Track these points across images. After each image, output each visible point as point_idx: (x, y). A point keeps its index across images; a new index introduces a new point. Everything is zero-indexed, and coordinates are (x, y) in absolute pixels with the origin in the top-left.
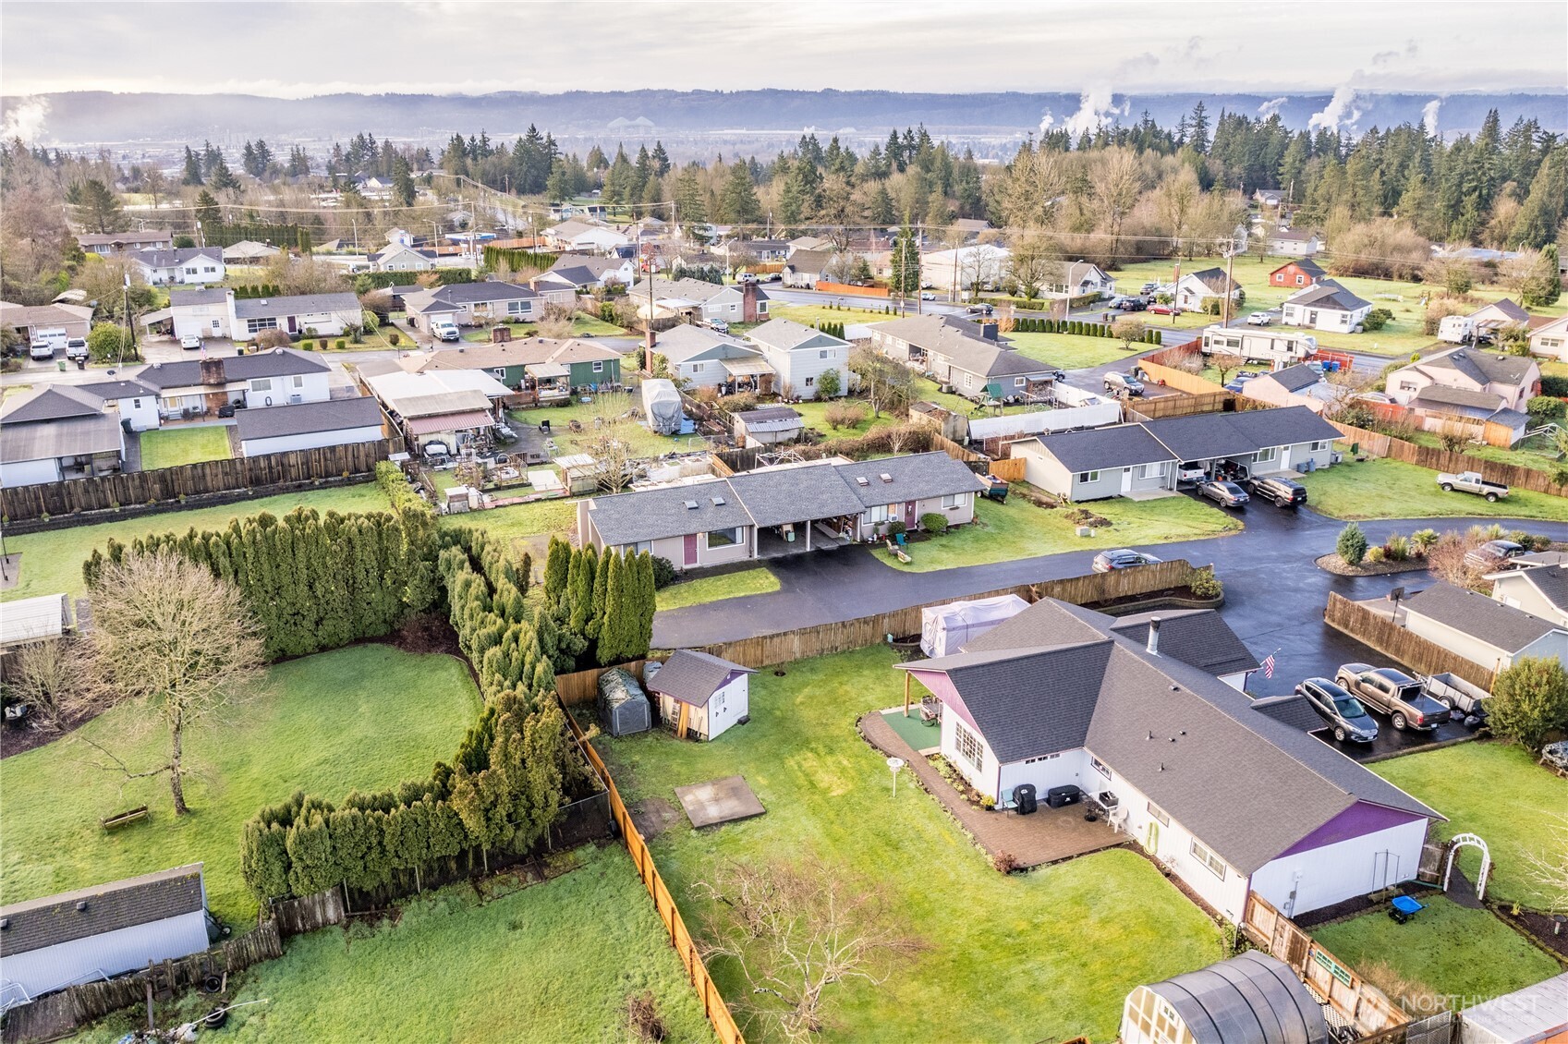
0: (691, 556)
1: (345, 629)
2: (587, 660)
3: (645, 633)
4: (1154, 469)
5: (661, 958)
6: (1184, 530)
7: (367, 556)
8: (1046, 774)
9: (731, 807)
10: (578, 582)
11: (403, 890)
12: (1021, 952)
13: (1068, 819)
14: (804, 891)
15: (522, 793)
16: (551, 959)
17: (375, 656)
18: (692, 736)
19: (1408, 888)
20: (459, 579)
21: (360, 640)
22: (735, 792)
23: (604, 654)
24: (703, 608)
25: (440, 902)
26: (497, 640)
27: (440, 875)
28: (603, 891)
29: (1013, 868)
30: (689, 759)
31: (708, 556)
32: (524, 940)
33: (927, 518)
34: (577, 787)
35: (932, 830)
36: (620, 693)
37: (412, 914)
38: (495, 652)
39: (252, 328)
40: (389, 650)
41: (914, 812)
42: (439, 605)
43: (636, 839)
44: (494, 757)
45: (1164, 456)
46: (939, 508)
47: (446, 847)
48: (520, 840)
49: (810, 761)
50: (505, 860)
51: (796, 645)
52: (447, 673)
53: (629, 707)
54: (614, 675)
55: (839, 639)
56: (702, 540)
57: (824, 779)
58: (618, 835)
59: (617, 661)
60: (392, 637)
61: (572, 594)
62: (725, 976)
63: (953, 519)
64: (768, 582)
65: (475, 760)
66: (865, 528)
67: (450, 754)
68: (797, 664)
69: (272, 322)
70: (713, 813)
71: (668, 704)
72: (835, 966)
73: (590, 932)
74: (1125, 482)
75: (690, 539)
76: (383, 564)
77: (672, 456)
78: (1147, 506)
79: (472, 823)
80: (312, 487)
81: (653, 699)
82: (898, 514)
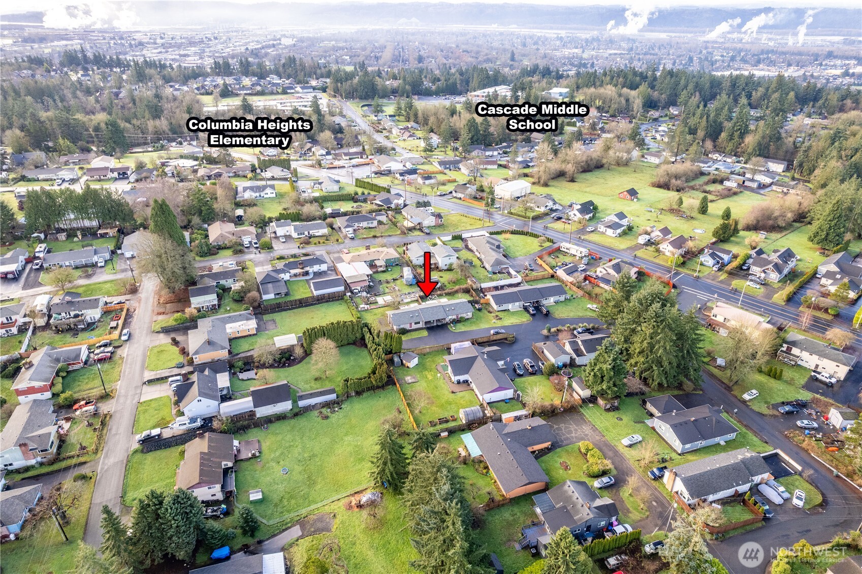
0: (411, 327)
1: (346, 343)
2: (390, 353)
3: (400, 348)
4: (517, 304)
5: (401, 403)
6: (517, 321)
7: (350, 329)
8: (462, 378)
9: (413, 380)
10: (389, 339)
11: (363, 391)
12: (450, 404)
13: (465, 385)
14: (420, 394)
15: (381, 377)
16: (385, 402)
17: (352, 347)
18: (408, 367)
19: (510, 399)
20: (367, 336)
21: (349, 344)
22: (414, 378)
23: (393, 352)
24: (412, 340)
25: (369, 393)
26: (375, 350)
27: (369, 389)
28: (393, 392)
29: (453, 392)
30: (407, 371)
31: (414, 326)
32: (381, 399)
33: (461, 318)
34: (389, 377)
35: (443, 386)
36: (396, 359)
37: (365, 395)
38: (375, 352)
39: (298, 234)
40: (354, 346)
41: (441, 383)
42: (363, 338)
43: (398, 385)
44: (377, 372)
45: (519, 301)
46: (464, 315)
47: (370, 385)
48: (380, 384)
49: (427, 373)
50: (378, 387)
51: (428, 350)
52: (365, 352)
53: (398, 362)
54: (395, 355)
55: (436, 349)
56: (413, 324)
57: (428, 376)
58: (395, 384)
59: (396, 353)
60: (354, 343)
61: (389, 340)
62: (409, 405)
63: (467, 317)
64: (425, 333)
65: (374, 373)
66: (447, 320)
67: (370, 371)
68: (428, 353)
69: (304, 234)
70: (410, 381)
71: (404, 362)
72: (422, 405)
73: (391, 398)
74: (510, 306)
75: (411, 324)
76: (353, 331)
77: (409, 293)
78: (514, 313)
79: (374, 382)
80: (330, 301)
81: (402, 361)
82: (454, 317)
